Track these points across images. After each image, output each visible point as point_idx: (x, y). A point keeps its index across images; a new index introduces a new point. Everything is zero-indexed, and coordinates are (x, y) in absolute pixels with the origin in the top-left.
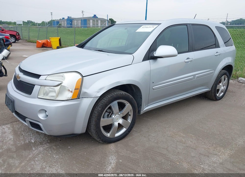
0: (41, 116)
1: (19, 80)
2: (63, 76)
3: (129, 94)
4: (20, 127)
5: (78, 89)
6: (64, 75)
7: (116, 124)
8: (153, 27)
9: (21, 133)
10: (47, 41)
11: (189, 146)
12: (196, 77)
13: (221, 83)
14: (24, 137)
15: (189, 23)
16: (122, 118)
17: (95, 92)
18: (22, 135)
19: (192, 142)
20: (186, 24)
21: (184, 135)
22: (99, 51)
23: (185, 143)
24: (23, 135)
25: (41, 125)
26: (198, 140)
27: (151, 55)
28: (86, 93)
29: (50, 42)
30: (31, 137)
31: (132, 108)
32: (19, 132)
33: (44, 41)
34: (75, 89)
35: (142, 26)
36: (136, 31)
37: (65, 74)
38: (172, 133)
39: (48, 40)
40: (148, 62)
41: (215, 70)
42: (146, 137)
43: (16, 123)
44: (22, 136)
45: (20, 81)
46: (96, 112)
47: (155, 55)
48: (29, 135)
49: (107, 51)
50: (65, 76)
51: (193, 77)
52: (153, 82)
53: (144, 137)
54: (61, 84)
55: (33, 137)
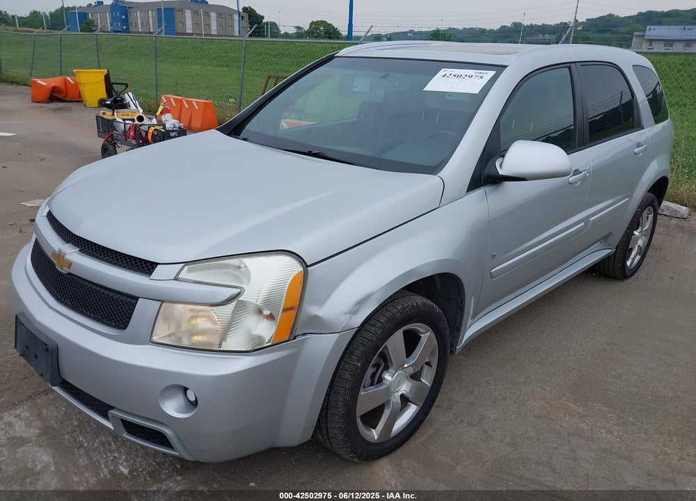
0: (172, 408)
1: (64, 270)
2: (240, 267)
3: (432, 303)
4: (66, 413)
5: (291, 309)
6: (242, 262)
7: (396, 398)
8: (480, 75)
9: (75, 441)
10: (65, 80)
11: (608, 448)
12: (590, 223)
13: (639, 230)
14: (90, 457)
15: (574, 60)
16: (411, 377)
17: (346, 313)
18: (81, 446)
19: (611, 433)
20: (568, 65)
21: (581, 410)
22: (309, 154)
23: (593, 440)
24: (83, 446)
25: (167, 431)
26: (623, 423)
27: (488, 171)
28: (316, 317)
29: (77, 85)
30: (111, 452)
31: (436, 343)
32: (67, 437)
33: (55, 81)
34: (285, 310)
35: (442, 72)
36: (426, 89)
37: (247, 261)
38: (542, 403)
39: (68, 78)
40: (479, 193)
41: (630, 196)
42: (476, 425)
43: (44, 398)
44: (82, 452)
45: (69, 274)
46: (347, 376)
47: (501, 172)
48: (103, 444)
49: (341, 159)
50: (246, 266)
51: (583, 224)
52: (493, 257)
53: (470, 424)
54: (238, 295)
55: (120, 453)
